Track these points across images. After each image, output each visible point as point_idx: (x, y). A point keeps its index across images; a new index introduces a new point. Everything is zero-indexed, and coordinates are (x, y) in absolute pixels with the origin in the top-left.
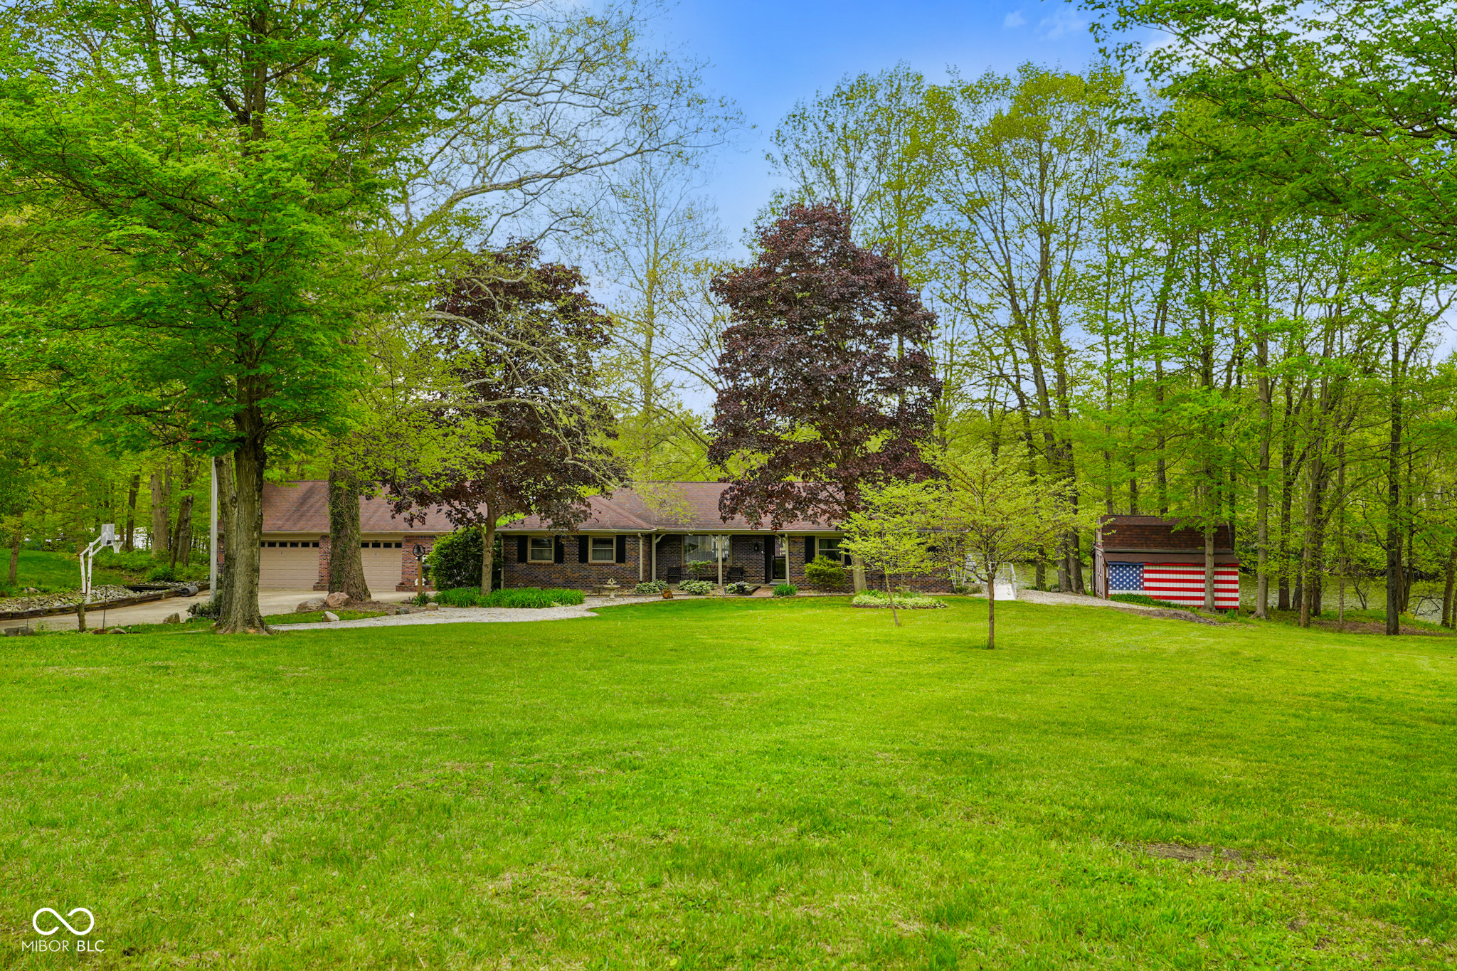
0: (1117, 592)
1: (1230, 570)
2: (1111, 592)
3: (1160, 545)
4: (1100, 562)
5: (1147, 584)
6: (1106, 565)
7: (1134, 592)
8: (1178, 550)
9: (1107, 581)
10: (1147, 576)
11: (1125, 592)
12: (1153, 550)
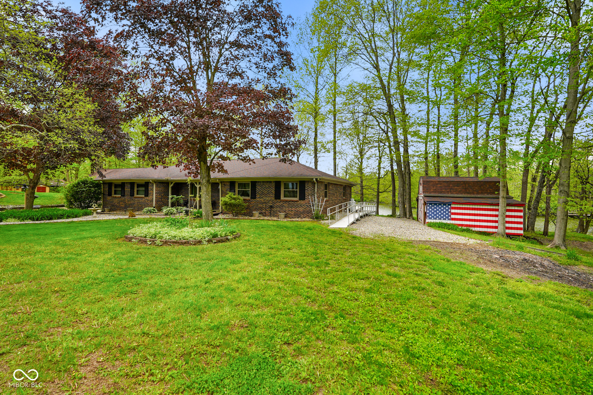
0: (432, 221)
1: (516, 208)
2: (427, 221)
3: (460, 192)
4: (421, 202)
5: (453, 216)
6: (425, 204)
7: (444, 221)
8: (473, 196)
9: (425, 214)
10: (453, 211)
11: (438, 221)
12: (456, 195)
